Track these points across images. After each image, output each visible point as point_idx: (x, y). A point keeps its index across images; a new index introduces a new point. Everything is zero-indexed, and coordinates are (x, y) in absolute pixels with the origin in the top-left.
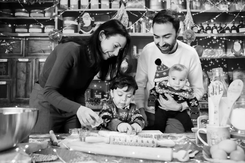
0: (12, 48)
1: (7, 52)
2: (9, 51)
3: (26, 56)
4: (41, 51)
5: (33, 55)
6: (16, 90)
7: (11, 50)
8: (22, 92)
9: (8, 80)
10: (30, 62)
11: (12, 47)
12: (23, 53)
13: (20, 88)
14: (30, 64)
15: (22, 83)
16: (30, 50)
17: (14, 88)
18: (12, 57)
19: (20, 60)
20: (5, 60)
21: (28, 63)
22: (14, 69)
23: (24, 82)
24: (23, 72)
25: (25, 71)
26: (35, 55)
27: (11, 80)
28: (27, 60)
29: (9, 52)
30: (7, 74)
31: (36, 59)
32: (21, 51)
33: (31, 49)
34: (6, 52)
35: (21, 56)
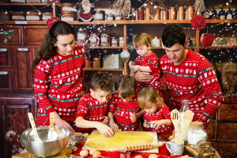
0: (10, 37)
1: (6, 42)
2: (8, 40)
3: (25, 46)
4: (40, 40)
5: (33, 44)
6: (18, 80)
7: (10, 39)
8: (24, 82)
9: (9, 70)
10: (30, 52)
11: (11, 36)
12: (21, 42)
13: (22, 78)
14: (30, 53)
15: (23, 73)
16: (28, 38)
17: (16, 78)
18: (11, 47)
19: (20, 49)
20: (5, 50)
21: (28, 53)
22: (15, 59)
23: (26, 72)
24: (24, 62)
25: (25, 61)
26: (35, 45)
27: (12, 70)
28: (26, 50)
29: (8, 42)
30: (7, 64)
31: (35, 49)
32: (19, 40)
33: (30, 37)
34: (5, 41)
35: (21, 46)
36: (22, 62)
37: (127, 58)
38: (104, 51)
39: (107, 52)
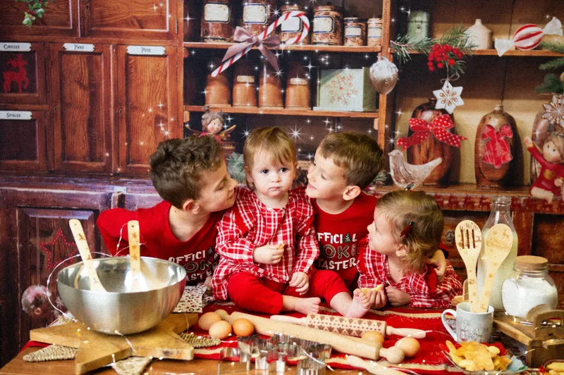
0: (41, 10)
1: (28, 22)
2: (34, 18)
3: (86, 36)
4: (132, 23)
5: (108, 33)
6: (64, 138)
7: (40, 16)
8: (80, 145)
9: (37, 107)
10: (100, 54)
11: (43, 7)
12: (75, 25)
13: (74, 131)
14: (101, 59)
15: (78, 117)
16: (95, 15)
17: (57, 133)
18: (45, 38)
19: (70, 47)
20: (25, 47)
21: (95, 57)
22: (54, 74)
23: (86, 116)
24: (81, 85)
25: (86, 82)
26: (116, 34)
27: (46, 107)
28: (89, 48)
29: (34, 23)
30: (32, 89)
31: (117, 47)
32: (69, 21)
33: (101, 12)
34: (25, 22)
35: (72, 35)
36: (76, 87)
37: (389, 79)
38: (323, 59)
39: (329, 60)
